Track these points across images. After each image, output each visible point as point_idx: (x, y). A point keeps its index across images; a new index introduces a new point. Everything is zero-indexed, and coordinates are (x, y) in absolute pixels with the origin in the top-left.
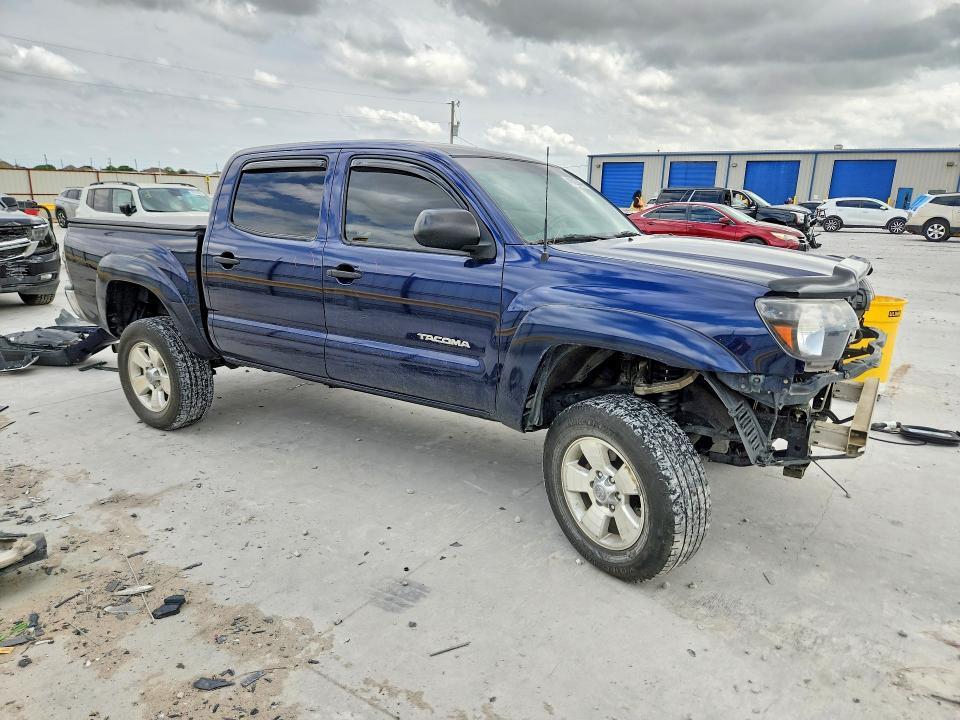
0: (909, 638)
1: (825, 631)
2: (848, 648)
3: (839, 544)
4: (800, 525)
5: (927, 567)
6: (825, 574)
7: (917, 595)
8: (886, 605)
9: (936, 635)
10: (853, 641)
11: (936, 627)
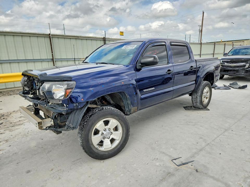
0: (8, 146)
1: (23, 139)
2: (18, 139)
3: (37, 154)
4: (50, 151)
5: (12, 163)
6: (33, 146)
7: (10, 155)
8: (16, 149)
9: (3, 150)
10: (18, 140)
11: (4, 152)
